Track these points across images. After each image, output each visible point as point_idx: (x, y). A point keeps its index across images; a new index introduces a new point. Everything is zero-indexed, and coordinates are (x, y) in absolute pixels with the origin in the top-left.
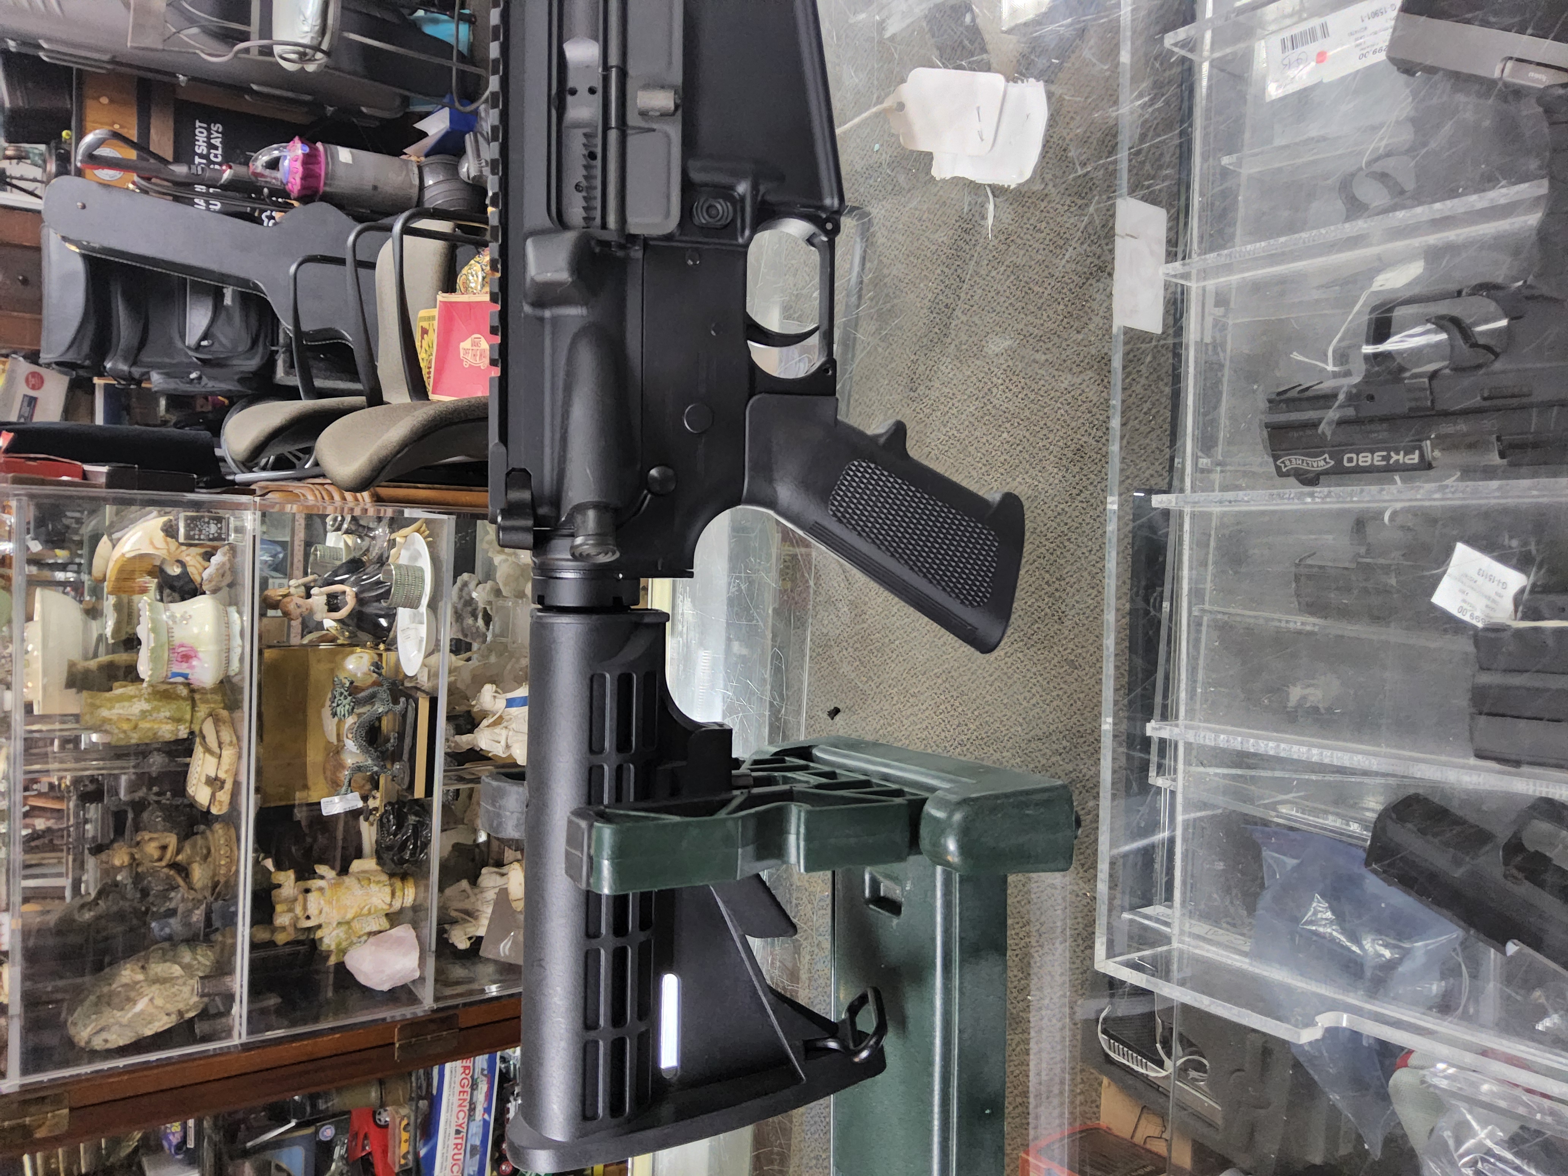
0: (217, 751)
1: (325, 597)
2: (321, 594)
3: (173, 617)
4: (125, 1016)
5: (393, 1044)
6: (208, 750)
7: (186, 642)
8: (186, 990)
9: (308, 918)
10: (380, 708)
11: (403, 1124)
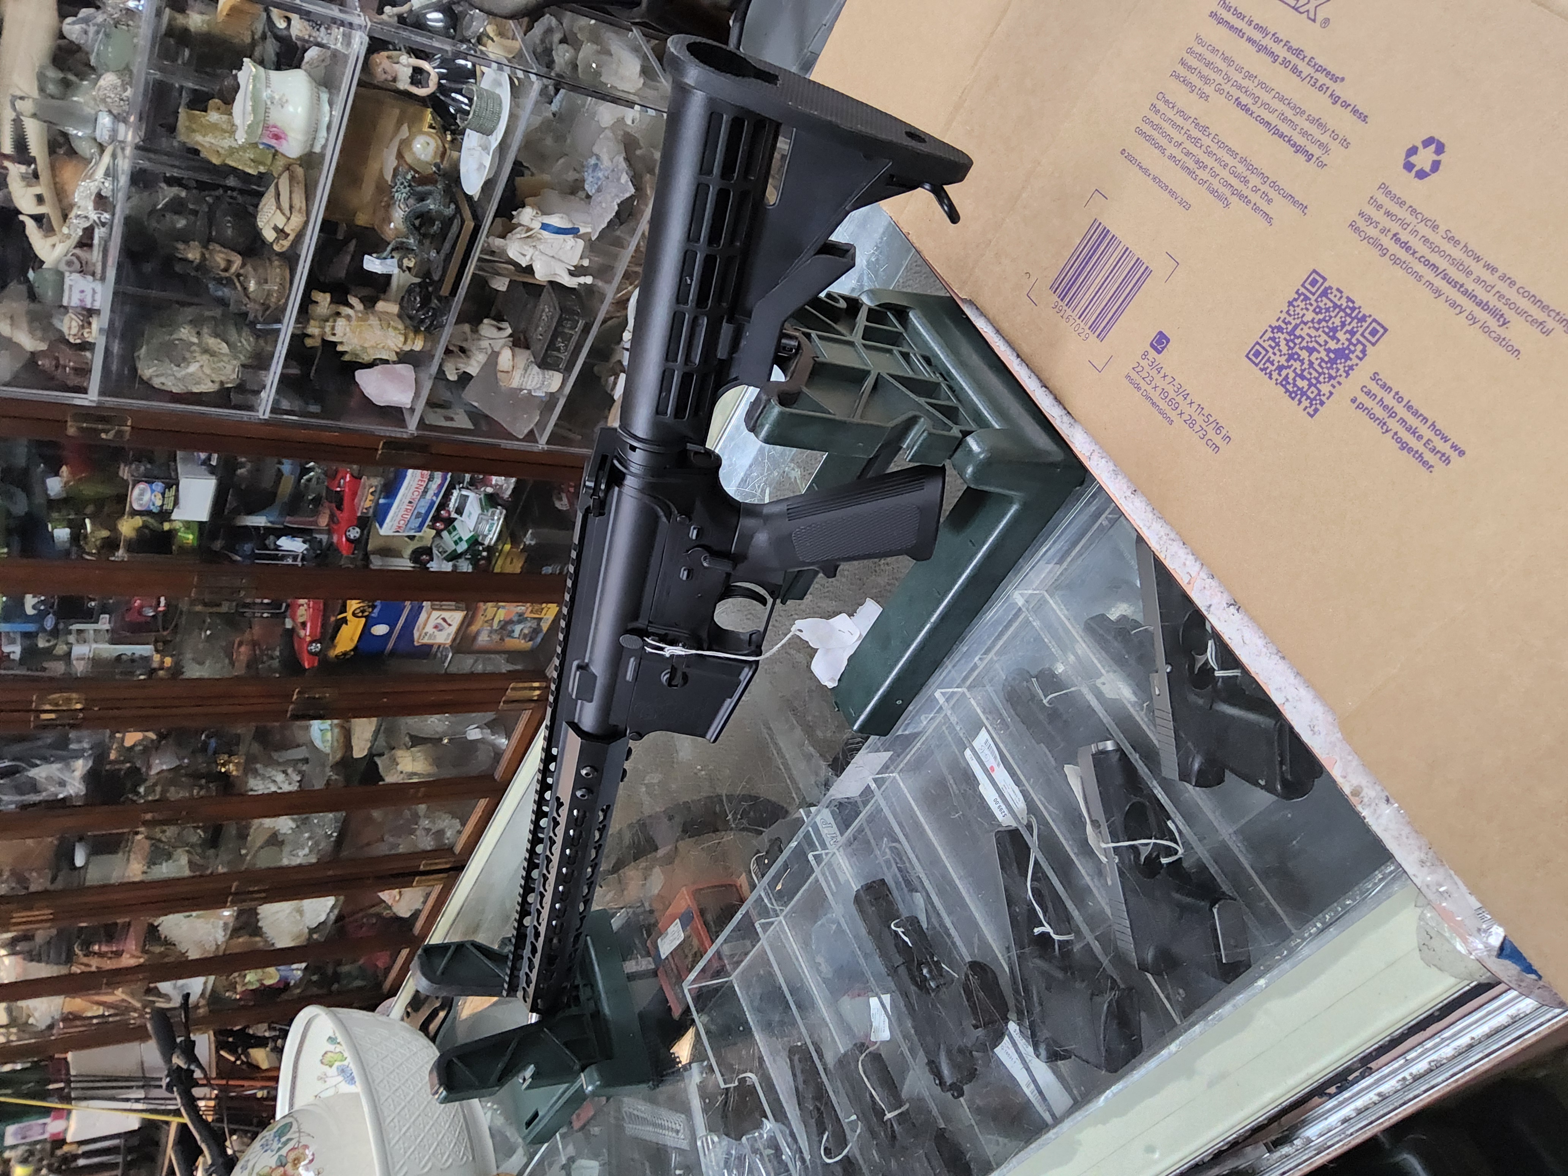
0: (288, 213)
1: (410, 70)
2: (408, 66)
3: (272, 99)
4: (181, 373)
5: (377, 450)
6: (279, 207)
7: (279, 124)
8: (229, 368)
10: (431, 205)
11: (372, 490)
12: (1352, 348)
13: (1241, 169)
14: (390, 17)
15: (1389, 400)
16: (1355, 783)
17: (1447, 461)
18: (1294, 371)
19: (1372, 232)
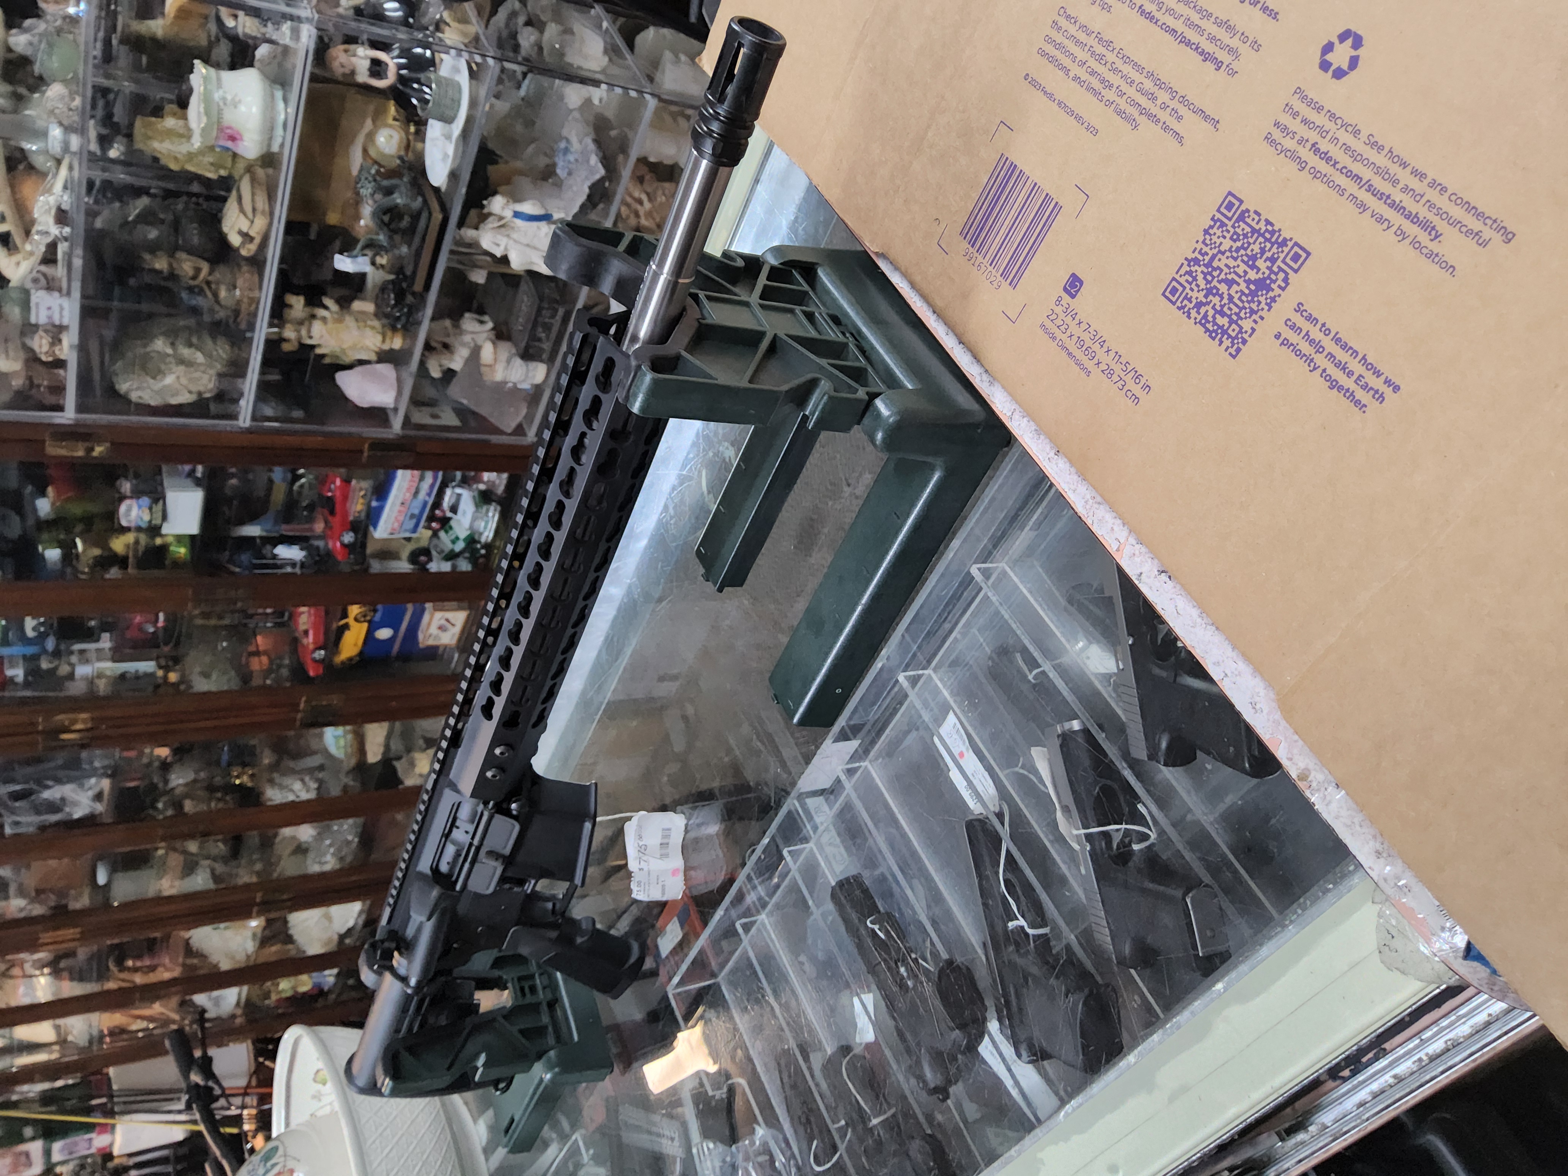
0: (250, 215)
1: (368, 62)
2: (366, 57)
3: (224, 99)
4: (157, 385)
5: (361, 452)
6: (242, 211)
7: (233, 125)
8: (206, 377)
9: (311, 337)
10: (399, 199)
11: (362, 493)
12: (1273, 277)
13: (1148, 85)
14: (346, 9)
15: (1316, 334)
16: (1302, 765)
17: (1382, 398)
18: (1214, 308)
19: (1288, 143)
